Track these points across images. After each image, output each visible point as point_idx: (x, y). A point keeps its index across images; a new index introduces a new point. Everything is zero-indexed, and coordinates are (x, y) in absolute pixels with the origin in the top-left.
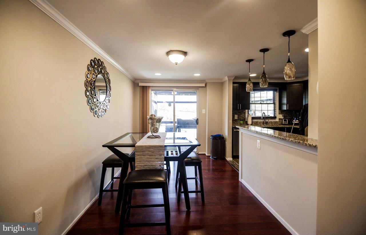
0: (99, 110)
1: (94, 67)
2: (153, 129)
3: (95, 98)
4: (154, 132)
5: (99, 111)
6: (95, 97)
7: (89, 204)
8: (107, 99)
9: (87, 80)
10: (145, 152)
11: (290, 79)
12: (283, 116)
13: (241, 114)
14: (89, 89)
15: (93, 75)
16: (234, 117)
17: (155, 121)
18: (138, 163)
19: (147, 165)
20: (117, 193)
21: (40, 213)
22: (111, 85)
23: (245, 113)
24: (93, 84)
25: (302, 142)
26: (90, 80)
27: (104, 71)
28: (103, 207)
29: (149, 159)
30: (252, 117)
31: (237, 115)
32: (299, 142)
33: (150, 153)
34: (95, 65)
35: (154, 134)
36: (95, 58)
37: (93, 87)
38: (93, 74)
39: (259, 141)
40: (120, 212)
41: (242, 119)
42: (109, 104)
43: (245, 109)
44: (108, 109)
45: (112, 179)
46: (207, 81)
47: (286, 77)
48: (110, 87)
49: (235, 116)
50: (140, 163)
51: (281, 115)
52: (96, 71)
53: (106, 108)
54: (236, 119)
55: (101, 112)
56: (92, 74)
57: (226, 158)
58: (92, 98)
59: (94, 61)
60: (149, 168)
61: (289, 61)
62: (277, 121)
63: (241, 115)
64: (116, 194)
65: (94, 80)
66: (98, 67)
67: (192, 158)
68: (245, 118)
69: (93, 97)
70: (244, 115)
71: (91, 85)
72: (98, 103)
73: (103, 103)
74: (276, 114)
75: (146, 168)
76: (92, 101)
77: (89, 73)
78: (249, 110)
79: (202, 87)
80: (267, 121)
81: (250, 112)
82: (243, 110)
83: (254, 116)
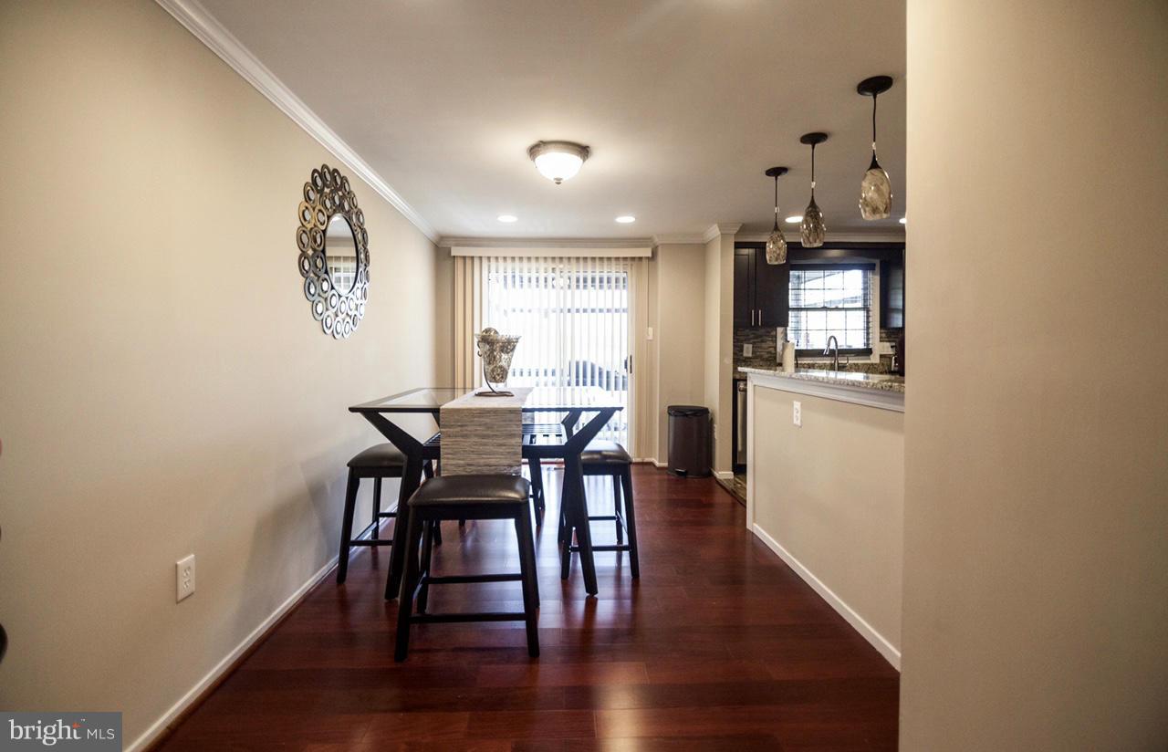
0: (337, 316)
1: (321, 192)
2: (493, 371)
3: (326, 279)
4: (494, 378)
5: (338, 319)
6: (326, 276)
7: (311, 577)
8: (357, 285)
9: (303, 226)
10: (466, 426)
11: (877, 217)
12: (892, 347)
13: (762, 341)
14: (310, 252)
15: (320, 214)
16: (742, 351)
17: (497, 346)
18: (448, 458)
19: (474, 462)
20: (389, 548)
21: (189, 568)
22: (368, 247)
23: (776, 337)
24: (319, 241)
25: (896, 384)
26: (311, 229)
27: (349, 205)
28: (351, 585)
29: (481, 447)
30: (796, 350)
31: (751, 346)
32: (891, 387)
33: (482, 430)
34: (325, 185)
35: (499, 387)
36: (324, 166)
37: (321, 248)
38: (320, 211)
39: (797, 405)
40: (398, 599)
41: (766, 356)
42: (363, 301)
43: (774, 327)
44: (361, 318)
45: (376, 519)
46: (657, 241)
47: (865, 211)
48: (367, 252)
49: (746, 346)
50: (453, 459)
51: (888, 344)
52: (328, 204)
53: (356, 313)
54: (749, 358)
55: (341, 321)
56: (316, 211)
57: (715, 473)
58: (318, 280)
59: (322, 175)
61: (874, 165)
62: (874, 362)
63: (764, 345)
64: (385, 552)
65: (323, 228)
66: (331, 191)
67: (605, 453)
68: (776, 353)
69: (319, 277)
70: (771, 344)
71: (315, 241)
72: (334, 295)
73: (347, 298)
74: (871, 342)
75: (472, 470)
76: (319, 290)
77: (309, 207)
78: (788, 328)
79: (644, 260)
80: (843, 361)
81: (791, 336)
82: (769, 330)
83: (802, 346)
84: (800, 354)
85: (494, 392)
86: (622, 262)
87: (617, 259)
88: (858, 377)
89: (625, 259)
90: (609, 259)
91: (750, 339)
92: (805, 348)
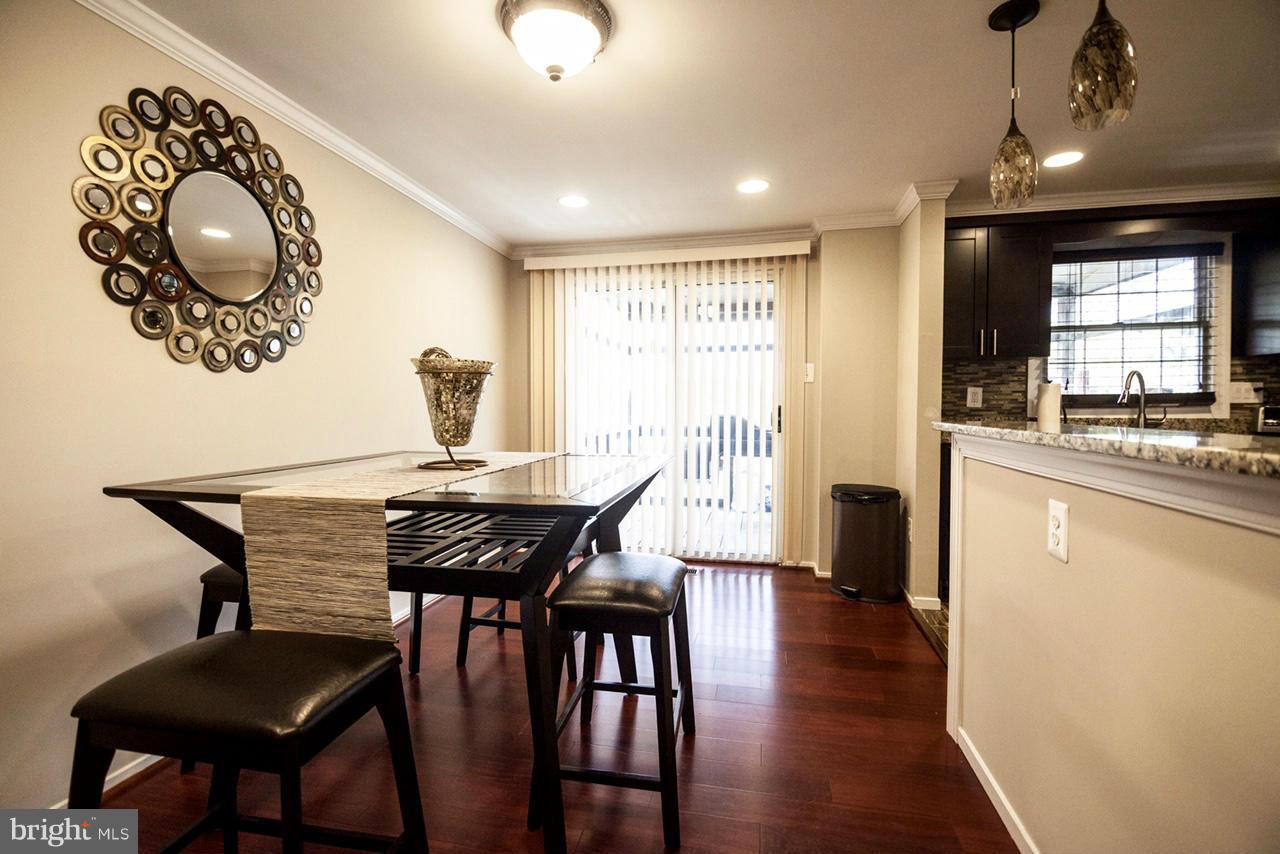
1: (156, 128)
8: (275, 291)
10: (286, 532)
12: (1257, 390)
13: (1002, 383)
16: (964, 398)
19: (305, 605)
23: (1026, 374)
29: (314, 577)
30: (1063, 396)
31: (981, 390)
33: (314, 542)
35: (459, 453)
39: (1058, 509)
41: (1007, 406)
42: (299, 317)
43: (1022, 357)
44: (292, 342)
46: (819, 227)
49: (970, 390)
50: (270, 595)
51: (1248, 386)
54: (977, 410)
57: (910, 597)
60: (316, 624)
62: (1219, 416)
63: (1003, 388)
68: (1026, 402)
70: (1017, 387)
73: (242, 308)
74: (1211, 382)
77: (116, 148)
78: (1050, 359)
79: (799, 260)
80: (1154, 415)
81: (1054, 373)
82: (1012, 363)
83: (1076, 390)
84: (1070, 402)
85: (453, 461)
86: (764, 266)
87: (758, 260)
88: (1186, 442)
89: (770, 260)
90: (745, 261)
91: (977, 380)
92: (1082, 393)
